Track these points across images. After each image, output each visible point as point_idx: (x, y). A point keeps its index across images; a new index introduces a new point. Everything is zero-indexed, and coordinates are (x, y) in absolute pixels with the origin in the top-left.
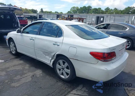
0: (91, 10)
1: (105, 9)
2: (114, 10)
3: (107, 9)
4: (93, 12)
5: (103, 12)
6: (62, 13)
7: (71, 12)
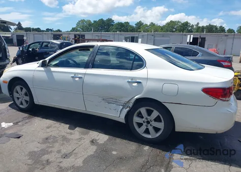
0: (113, 25)
1: (136, 25)
2: (150, 25)
3: (140, 24)
4: (117, 29)
5: (133, 30)
6: (59, 31)
7: (79, 29)
